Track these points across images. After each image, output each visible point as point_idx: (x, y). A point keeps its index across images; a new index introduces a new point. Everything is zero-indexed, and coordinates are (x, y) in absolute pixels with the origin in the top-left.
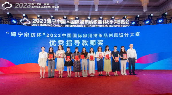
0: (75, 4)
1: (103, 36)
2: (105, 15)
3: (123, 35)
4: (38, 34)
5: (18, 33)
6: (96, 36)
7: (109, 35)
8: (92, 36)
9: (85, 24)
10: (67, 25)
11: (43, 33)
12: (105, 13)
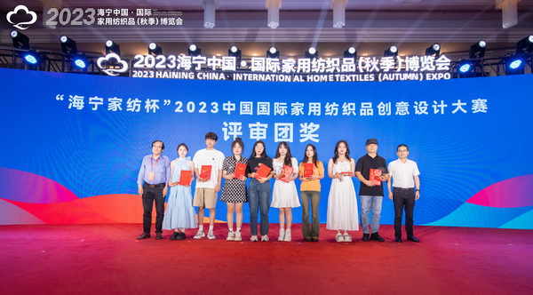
0: (267, 6)
1: (357, 110)
2: (366, 40)
3: (426, 108)
4: (148, 102)
5: (91, 99)
6: (334, 111)
7: (379, 107)
8: (319, 111)
9: (298, 71)
10: (240, 73)
11: (165, 101)
12: (365, 33)
